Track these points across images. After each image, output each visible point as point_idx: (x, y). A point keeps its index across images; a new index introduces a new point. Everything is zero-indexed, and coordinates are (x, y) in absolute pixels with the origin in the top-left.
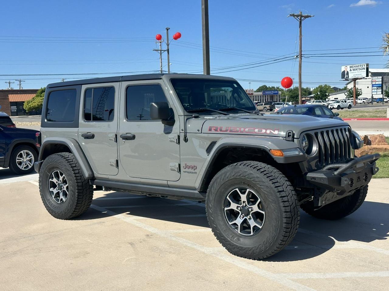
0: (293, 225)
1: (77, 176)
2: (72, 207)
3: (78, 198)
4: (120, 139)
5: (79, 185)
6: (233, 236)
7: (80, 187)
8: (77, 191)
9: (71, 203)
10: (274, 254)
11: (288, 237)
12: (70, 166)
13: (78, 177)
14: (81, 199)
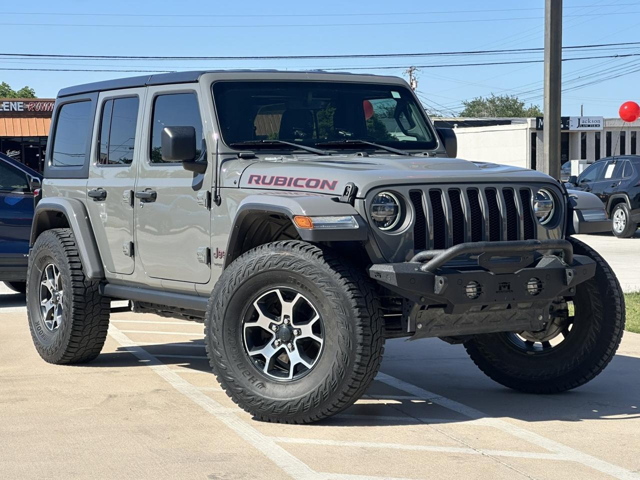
0: (369, 369)
1: (76, 274)
2: (65, 338)
3: (75, 319)
4: (137, 201)
5: (78, 293)
6: (253, 377)
7: (79, 297)
8: (72, 304)
9: (63, 329)
10: (325, 416)
11: (357, 389)
12: (67, 255)
13: (78, 277)
14: (82, 322)
